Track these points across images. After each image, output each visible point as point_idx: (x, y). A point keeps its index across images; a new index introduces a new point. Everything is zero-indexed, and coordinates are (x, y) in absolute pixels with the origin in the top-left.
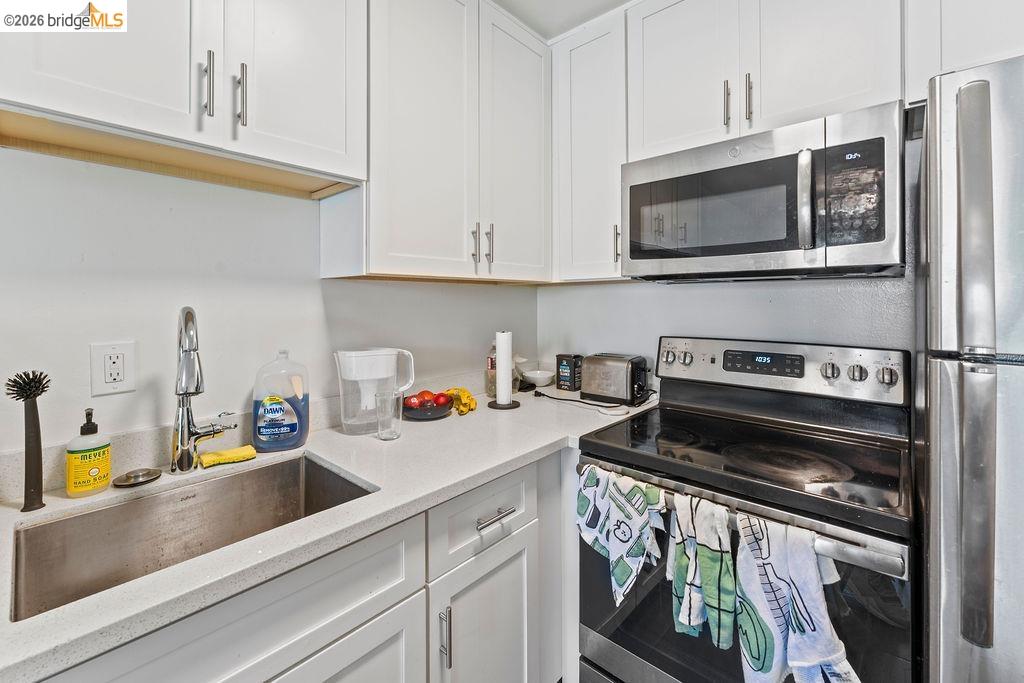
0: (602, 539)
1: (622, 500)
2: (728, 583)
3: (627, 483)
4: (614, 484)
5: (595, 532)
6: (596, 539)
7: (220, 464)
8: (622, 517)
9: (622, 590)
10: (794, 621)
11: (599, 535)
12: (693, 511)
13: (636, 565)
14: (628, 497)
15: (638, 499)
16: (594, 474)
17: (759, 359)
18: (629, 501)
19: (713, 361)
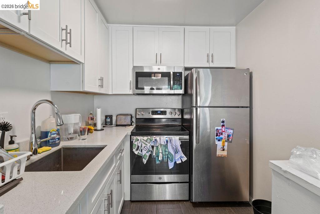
0: (140, 152)
1: (145, 142)
2: (166, 150)
3: (145, 138)
4: (143, 139)
5: (138, 151)
6: (138, 153)
7: (43, 152)
8: (145, 145)
9: (146, 160)
10: (176, 152)
11: (139, 152)
12: (160, 139)
13: (148, 154)
14: (146, 141)
15: (149, 141)
16: (137, 139)
17: (158, 112)
18: (146, 142)
19: (149, 113)
